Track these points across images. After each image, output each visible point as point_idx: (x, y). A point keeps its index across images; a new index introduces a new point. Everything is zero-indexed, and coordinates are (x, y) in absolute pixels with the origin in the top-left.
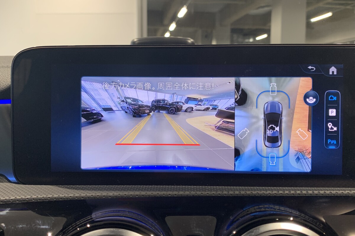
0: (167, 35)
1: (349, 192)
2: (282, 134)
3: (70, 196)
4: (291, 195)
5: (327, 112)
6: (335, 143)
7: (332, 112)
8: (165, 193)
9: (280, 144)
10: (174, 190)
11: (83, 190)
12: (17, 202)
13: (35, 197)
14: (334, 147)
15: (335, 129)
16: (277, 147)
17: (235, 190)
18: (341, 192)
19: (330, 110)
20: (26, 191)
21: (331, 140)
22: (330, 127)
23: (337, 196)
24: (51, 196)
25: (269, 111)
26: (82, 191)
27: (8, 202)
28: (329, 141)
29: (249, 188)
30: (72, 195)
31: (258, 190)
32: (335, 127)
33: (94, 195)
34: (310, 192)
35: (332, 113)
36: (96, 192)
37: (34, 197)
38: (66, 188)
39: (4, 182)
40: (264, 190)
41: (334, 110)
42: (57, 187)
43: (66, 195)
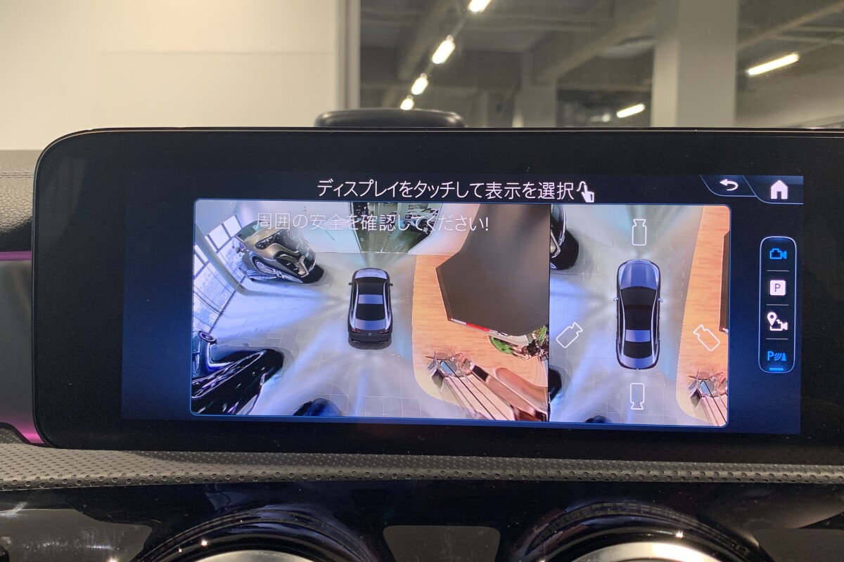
0: (407, 105)
1: (814, 474)
2: (659, 337)
3: (163, 475)
4: (677, 479)
5: (766, 288)
6: (784, 359)
7: (778, 288)
8: (384, 471)
9: (654, 362)
10: (405, 465)
11: (194, 462)
12: (42, 488)
13: (83, 476)
14: (782, 369)
15: (784, 326)
16: (647, 368)
17: (547, 467)
18: (795, 474)
19: (773, 283)
20: (62, 464)
21: (775, 353)
22: (772, 322)
23: (786, 485)
24: (118, 475)
25: (629, 283)
26: (192, 465)
27: (20, 487)
28: (770, 354)
29: (581, 462)
30: (168, 474)
31: (600, 467)
32: (784, 322)
33: (218, 473)
34: (724, 474)
35: (776, 288)
36: (223, 467)
37: (80, 476)
38: (155, 456)
39: (12, 442)
40: (614, 467)
41: (783, 283)
42: (134, 455)
43: (155, 474)
